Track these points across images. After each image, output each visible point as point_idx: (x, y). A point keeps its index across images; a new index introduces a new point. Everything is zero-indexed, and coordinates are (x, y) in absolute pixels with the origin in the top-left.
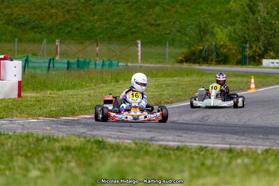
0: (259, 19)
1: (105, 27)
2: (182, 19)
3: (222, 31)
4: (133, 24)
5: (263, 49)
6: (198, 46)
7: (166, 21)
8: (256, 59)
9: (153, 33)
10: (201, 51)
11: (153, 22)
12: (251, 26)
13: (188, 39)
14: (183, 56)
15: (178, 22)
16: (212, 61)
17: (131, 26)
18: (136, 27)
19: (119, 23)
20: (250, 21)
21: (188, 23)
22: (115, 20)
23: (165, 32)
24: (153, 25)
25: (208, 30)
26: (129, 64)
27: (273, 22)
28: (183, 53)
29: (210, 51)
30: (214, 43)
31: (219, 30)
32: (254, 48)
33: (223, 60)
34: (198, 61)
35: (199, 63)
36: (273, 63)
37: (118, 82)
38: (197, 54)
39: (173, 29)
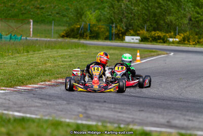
0: (123, 6)
1: (2, 9)
2: (60, 4)
3: (91, 14)
4: (23, 7)
5: (125, 28)
6: (76, 25)
7: (48, 5)
8: (120, 36)
9: (38, 14)
10: (78, 29)
11: (38, 6)
12: (116, 10)
13: (68, 20)
14: (65, 32)
15: (57, 7)
16: (87, 36)
17: (22, 9)
18: (26, 9)
19: (13, 6)
20: (115, 7)
21: (65, 7)
22: (10, 4)
23: (47, 13)
24: (38, 8)
25: (83, 13)
26: (28, 38)
27: (133, 8)
28: (65, 30)
29: (85, 29)
30: (88, 23)
31: (89, 13)
32: (118, 28)
33: (95, 36)
34: (76, 36)
35: (77, 38)
36: (133, 39)
37: (28, 52)
38: (76, 31)
39: (53, 12)
